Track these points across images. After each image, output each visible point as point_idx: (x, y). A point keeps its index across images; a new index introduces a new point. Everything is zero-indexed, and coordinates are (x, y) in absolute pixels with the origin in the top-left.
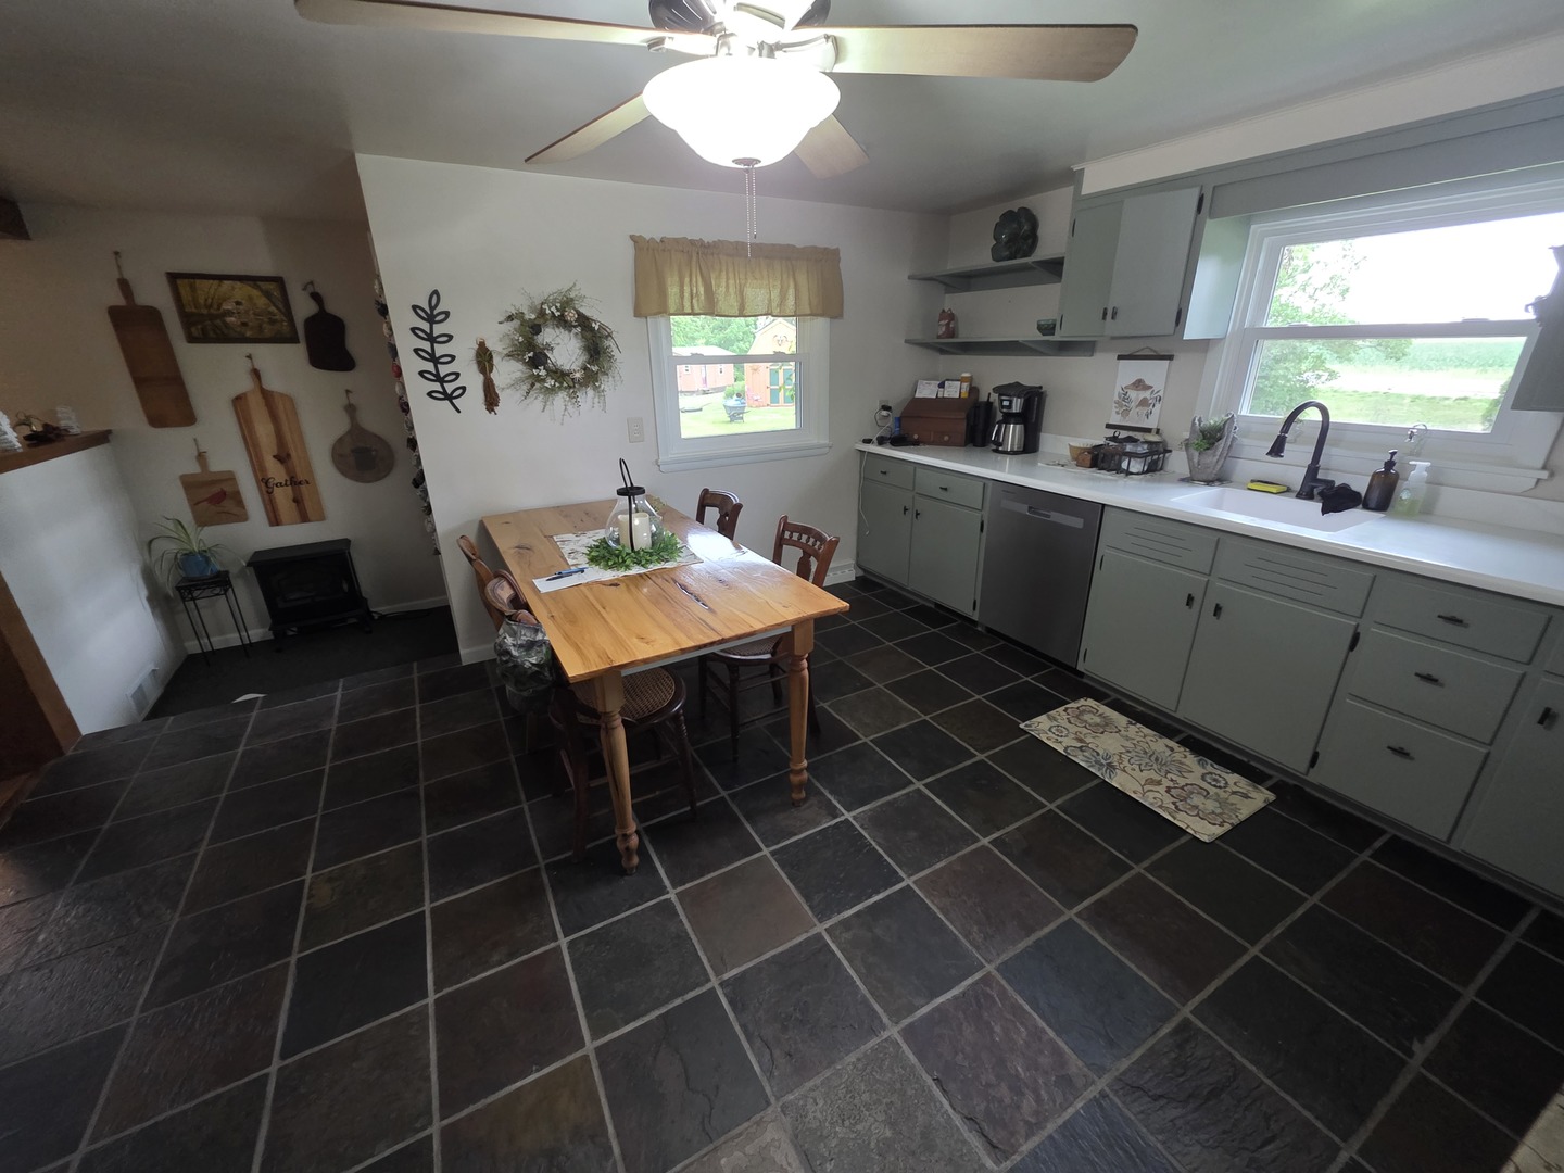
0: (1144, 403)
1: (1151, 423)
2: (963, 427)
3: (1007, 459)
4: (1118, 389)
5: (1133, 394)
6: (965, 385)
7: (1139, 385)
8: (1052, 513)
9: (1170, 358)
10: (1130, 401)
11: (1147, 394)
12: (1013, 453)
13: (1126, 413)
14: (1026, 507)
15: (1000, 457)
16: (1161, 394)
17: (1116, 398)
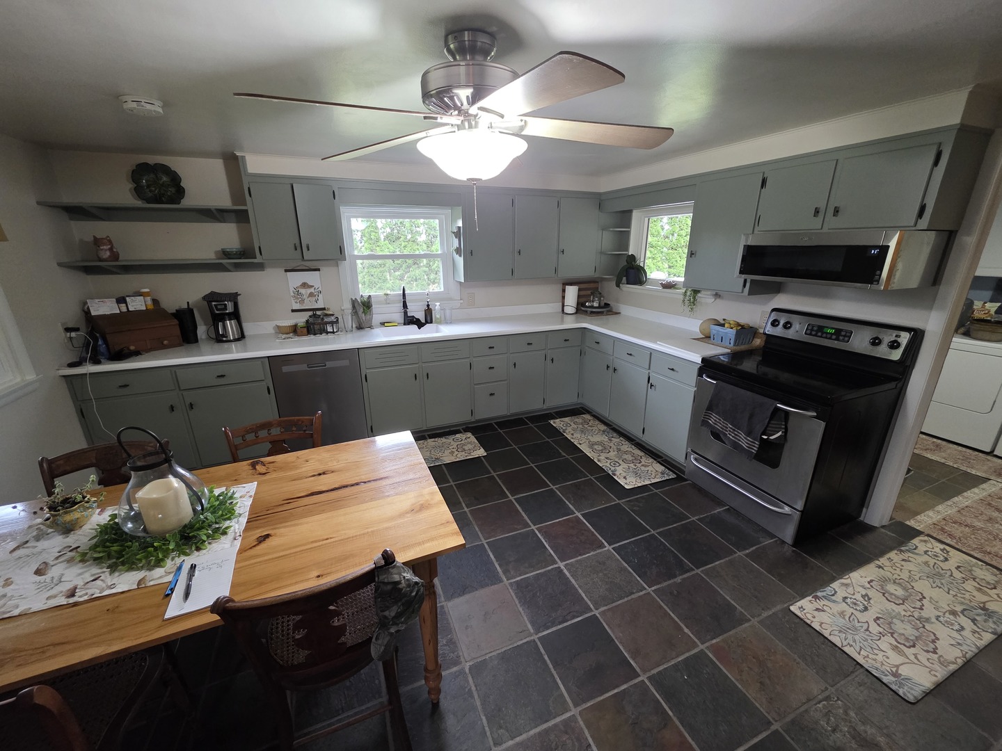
0: (311, 295)
1: (320, 305)
2: (177, 331)
3: (233, 345)
4: (292, 289)
5: (303, 291)
6: (149, 299)
7: (305, 285)
8: (327, 363)
9: (319, 270)
10: (302, 295)
11: (312, 290)
12: (236, 340)
13: (302, 301)
14: (306, 365)
15: (226, 345)
16: (320, 289)
17: (292, 294)
